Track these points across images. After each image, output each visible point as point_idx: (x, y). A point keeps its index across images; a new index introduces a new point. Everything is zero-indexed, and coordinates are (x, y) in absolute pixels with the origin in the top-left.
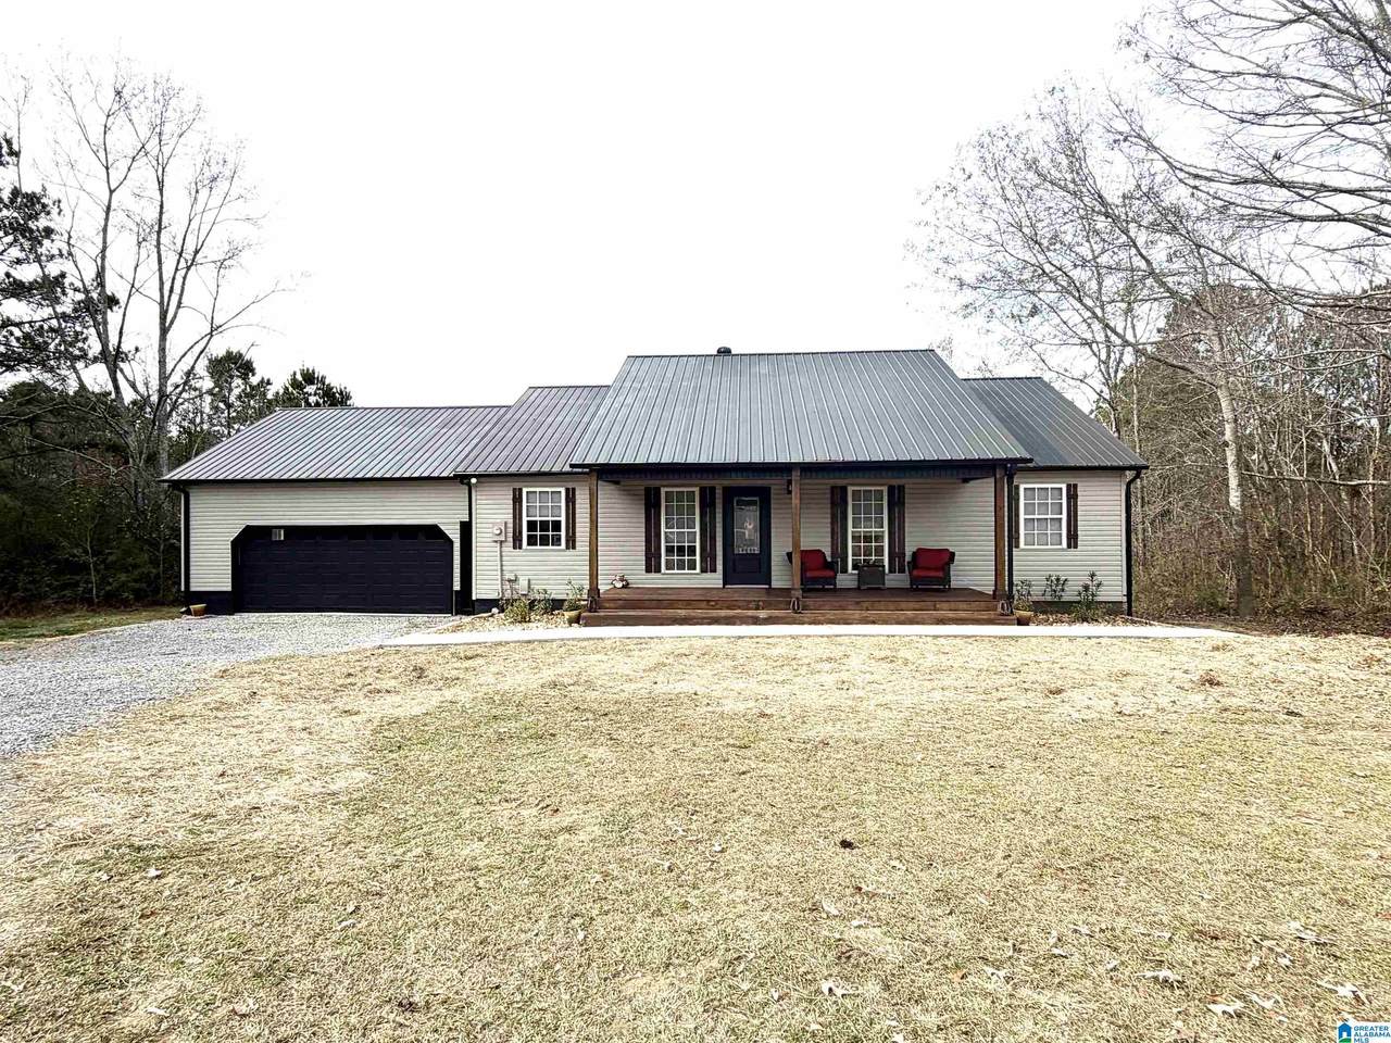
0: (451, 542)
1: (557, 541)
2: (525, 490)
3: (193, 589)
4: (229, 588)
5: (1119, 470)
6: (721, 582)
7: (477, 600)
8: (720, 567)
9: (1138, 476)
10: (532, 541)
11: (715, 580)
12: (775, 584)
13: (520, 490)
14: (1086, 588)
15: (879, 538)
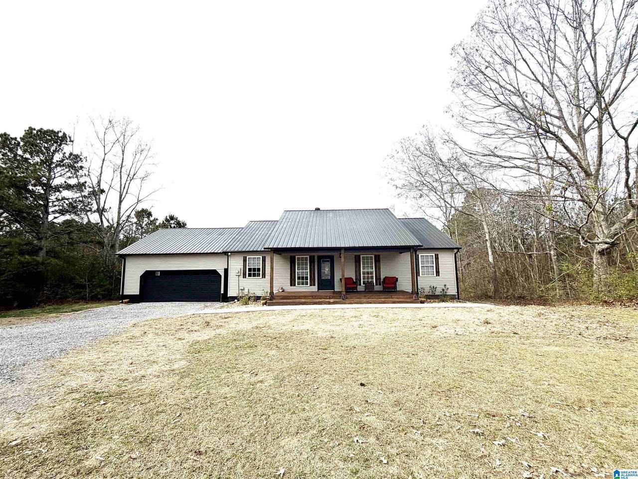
0: (221, 276)
1: (259, 275)
2: (247, 257)
3: (124, 294)
4: (138, 294)
5: (451, 249)
6: (317, 289)
7: (230, 297)
8: (316, 284)
9: (458, 251)
10: (250, 275)
11: (315, 288)
12: (336, 290)
13: (246, 257)
14: (443, 290)
15: (372, 273)
